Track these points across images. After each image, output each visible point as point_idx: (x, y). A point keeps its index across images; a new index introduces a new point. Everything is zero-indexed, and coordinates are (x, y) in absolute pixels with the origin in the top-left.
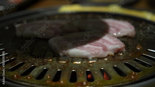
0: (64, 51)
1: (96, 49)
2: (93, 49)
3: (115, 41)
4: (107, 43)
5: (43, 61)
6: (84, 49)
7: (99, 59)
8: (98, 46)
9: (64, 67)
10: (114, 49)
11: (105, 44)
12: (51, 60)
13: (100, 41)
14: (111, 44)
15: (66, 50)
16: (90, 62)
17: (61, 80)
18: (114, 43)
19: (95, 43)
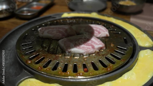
0: (68, 50)
1: (88, 48)
2: (86, 48)
3: (99, 42)
4: (94, 44)
5: (56, 56)
6: (81, 49)
7: (90, 54)
8: (89, 45)
9: (69, 61)
10: (98, 48)
11: (93, 44)
12: (60, 56)
13: (90, 42)
14: (97, 44)
15: (69, 49)
16: (85, 57)
17: (67, 71)
18: (98, 43)
19: (87, 43)
